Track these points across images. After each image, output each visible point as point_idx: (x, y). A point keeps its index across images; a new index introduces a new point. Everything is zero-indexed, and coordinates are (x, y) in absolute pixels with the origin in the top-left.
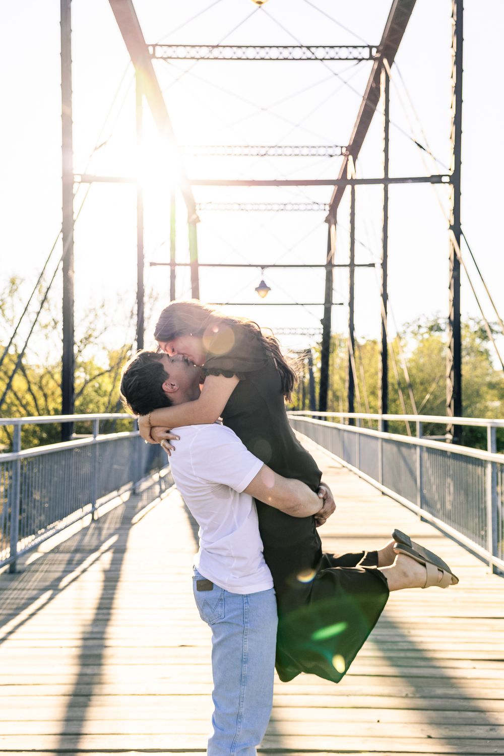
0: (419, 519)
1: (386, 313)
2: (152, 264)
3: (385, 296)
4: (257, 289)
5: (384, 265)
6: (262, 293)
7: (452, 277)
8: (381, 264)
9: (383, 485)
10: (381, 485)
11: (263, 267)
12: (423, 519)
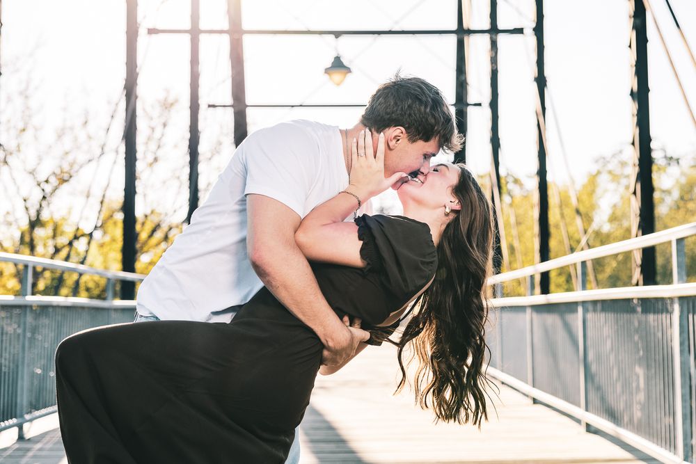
0: (583, 429)
1: (544, 109)
2: (151, 31)
3: (541, 81)
4: (327, 71)
5: (539, 30)
6: (337, 76)
7: (633, 28)
8: (534, 29)
9: (534, 387)
10: (532, 388)
11: (338, 34)
12: (589, 428)
